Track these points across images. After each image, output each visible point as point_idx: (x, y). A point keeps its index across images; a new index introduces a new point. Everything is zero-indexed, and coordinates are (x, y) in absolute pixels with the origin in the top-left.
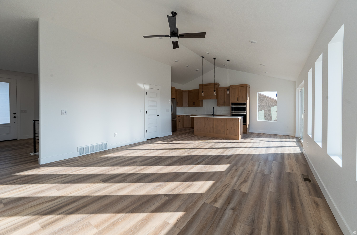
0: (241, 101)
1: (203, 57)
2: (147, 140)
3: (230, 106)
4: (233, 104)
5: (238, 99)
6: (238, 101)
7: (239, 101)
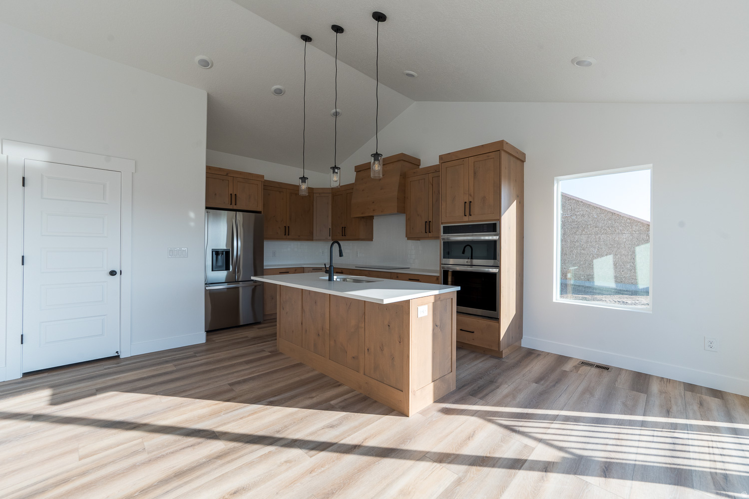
0: (478, 218)
1: (306, 39)
2: (26, 375)
3: (437, 238)
4: (447, 230)
5: (468, 207)
6: (466, 219)
7: (471, 218)
